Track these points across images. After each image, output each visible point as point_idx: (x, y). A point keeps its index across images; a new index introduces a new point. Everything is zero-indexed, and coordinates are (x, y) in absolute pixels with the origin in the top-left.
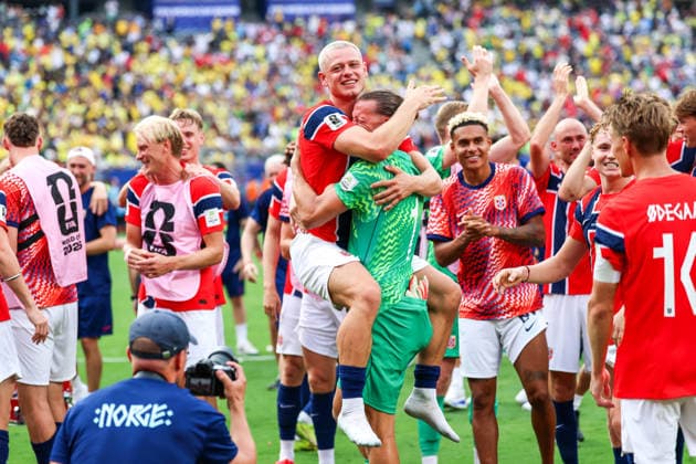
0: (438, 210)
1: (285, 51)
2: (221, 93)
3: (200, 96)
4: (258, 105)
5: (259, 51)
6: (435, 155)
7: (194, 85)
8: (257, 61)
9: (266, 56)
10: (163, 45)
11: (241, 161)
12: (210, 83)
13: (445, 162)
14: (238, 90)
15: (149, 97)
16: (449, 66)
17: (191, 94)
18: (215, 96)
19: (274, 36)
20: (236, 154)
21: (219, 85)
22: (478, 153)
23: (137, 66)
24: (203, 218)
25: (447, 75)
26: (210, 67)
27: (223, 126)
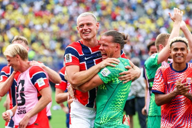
0: (160, 79)
1: (77, 9)
2: (46, 29)
3: (36, 31)
4: (64, 35)
5: (64, 9)
6: (154, 57)
7: (34, 25)
8: (64, 14)
9: (68, 12)
10: (20, 6)
11: (56, 61)
12: (41, 24)
13: (159, 60)
14: (54, 28)
15: (13, 31)
16: (153, 17)
17: (32, 29)
18: (43, 30)
19: (72, 2)
20: (53, 57)
21: (46, 25)
22: (182, 55)
23: (7, 16)
24: (37, 84)
25: (153, 21)
26: (41, 17)
27: (47, 44)
